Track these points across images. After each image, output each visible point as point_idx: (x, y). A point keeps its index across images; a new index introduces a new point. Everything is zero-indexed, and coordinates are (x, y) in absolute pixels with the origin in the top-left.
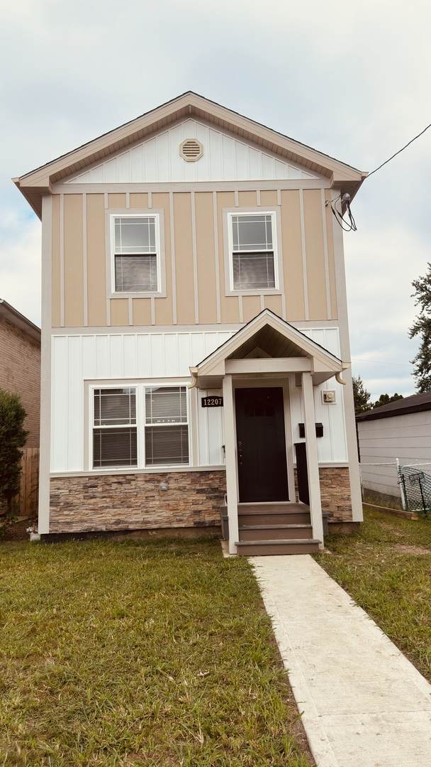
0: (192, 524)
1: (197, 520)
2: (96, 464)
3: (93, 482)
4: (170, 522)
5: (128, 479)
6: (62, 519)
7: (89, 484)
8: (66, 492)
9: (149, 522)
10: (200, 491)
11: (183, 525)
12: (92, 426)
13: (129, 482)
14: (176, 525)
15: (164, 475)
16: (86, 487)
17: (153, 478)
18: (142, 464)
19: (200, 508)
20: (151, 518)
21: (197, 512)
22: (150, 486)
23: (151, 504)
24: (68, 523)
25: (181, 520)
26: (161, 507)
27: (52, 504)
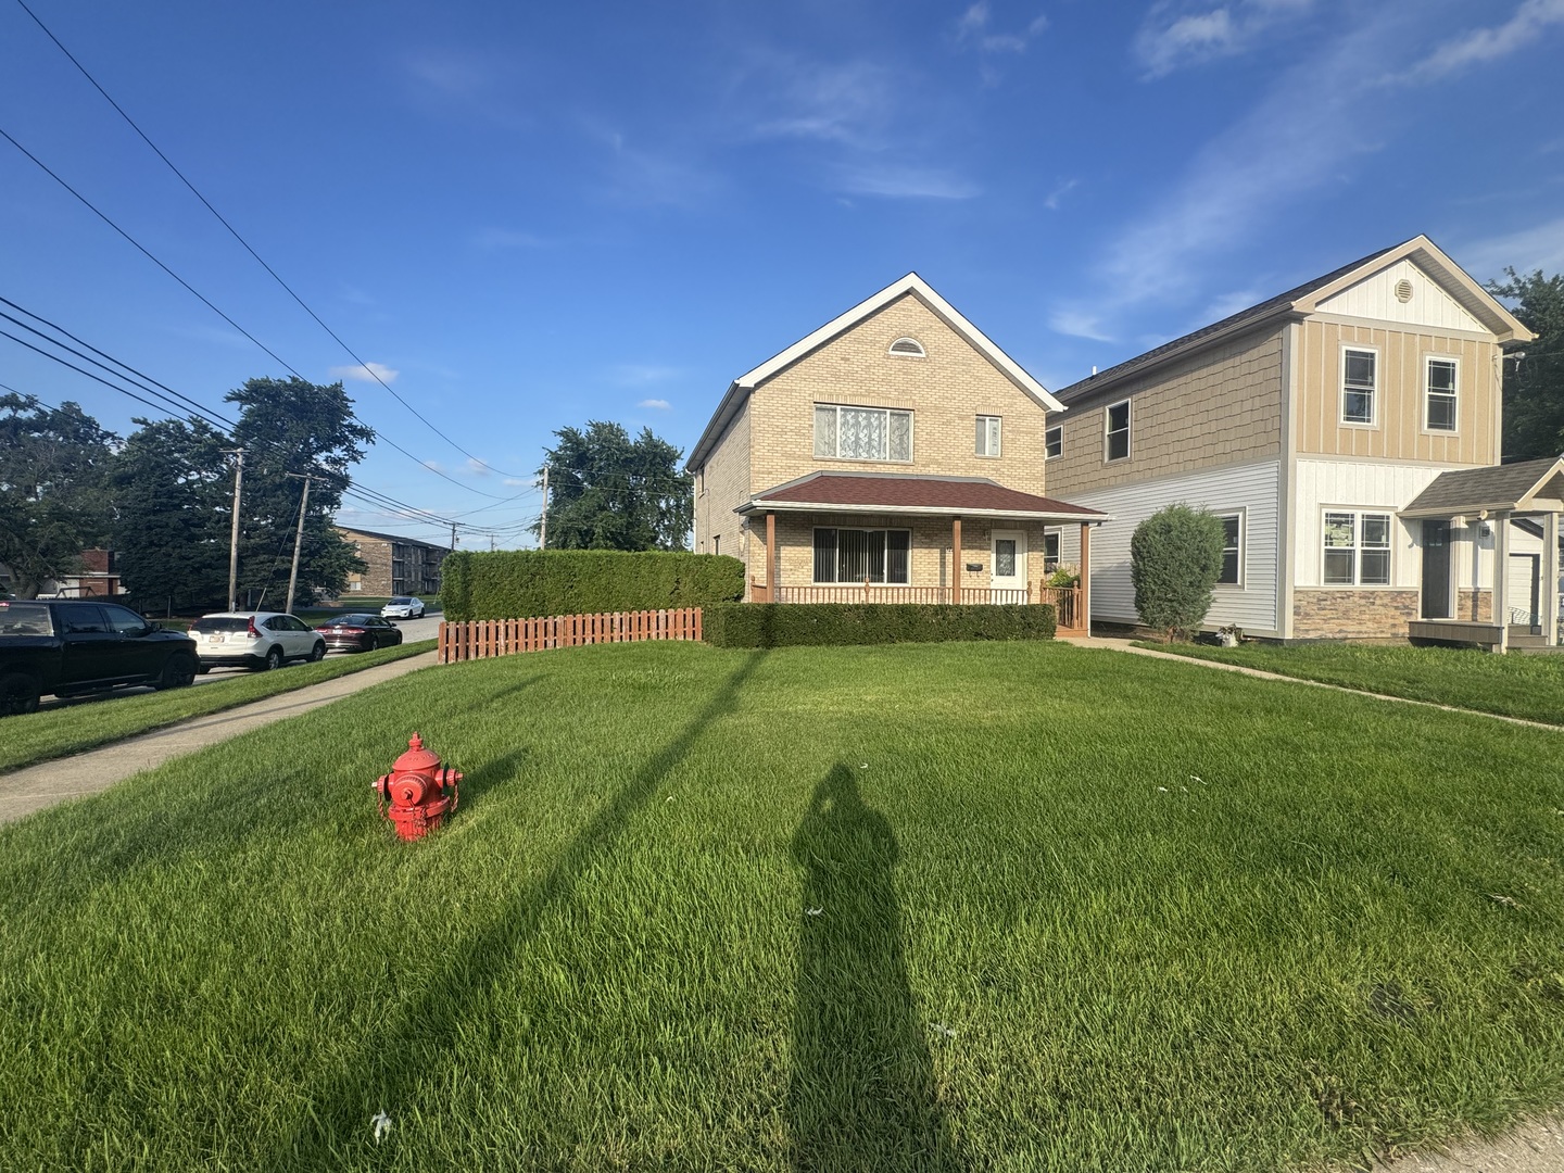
0: (1389, 635)
1: (1394, 631)
2: (1327, 581)
3: (1324, 596)
4: (1375, 633)
5: (1348, 595)
6: (1303, 627)
7: (1321, 599)
8: (1304, 603)
9: (1361, 632)
10: (1397, 608)
11: (1384, 635)
12: (1323, 547)
13: (1349, 597)
14: (1379, 635)
15: (1372, 593)
16: (1319, 600)
17: (1365, 596)
18: (1357, 584)
19: (1396, 622)
20: (1364, 629)
21: (1394, 626)
22: (1363, 602)
23: (1364, 617)
24: (1307, 630)
25: (1382, 632)
26: (1369, 620)
27: (1295, 613)
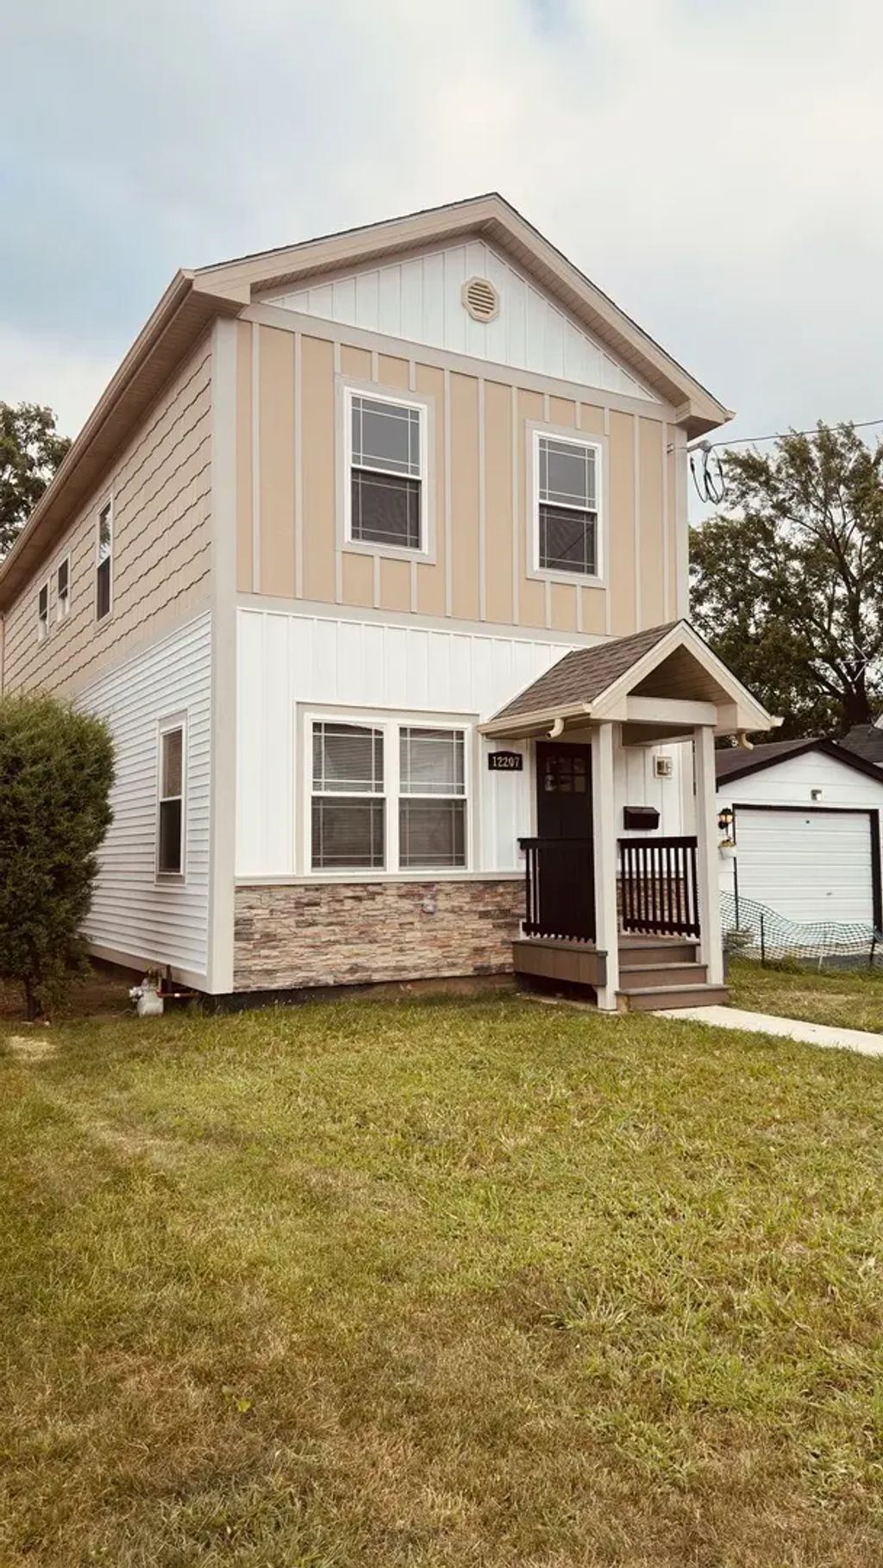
0: (470, 971)
1: (479, 962)
2: (316, 863)
3: (313, 895)
4: (438, 968)
5: (371, 891)
6: (257, 964)
7: (306, 900)
8: (265, 913)
9: (404, 969)
10: (484, 915)
11: (458, 973)
12: (309, 793)
13: (372, 896)
14: (447, 974)
15: (428, 885)
16: (299, 905)
17: (412, 891)
18: (392, 868)
19: (484, 943)
20: (409, 961)
21: (479, 951)
22: (407, 904)
23: (409, 936)
24: (269, 972)
25: (454, 965)
26: (423, 941)
27: (238, 936)
